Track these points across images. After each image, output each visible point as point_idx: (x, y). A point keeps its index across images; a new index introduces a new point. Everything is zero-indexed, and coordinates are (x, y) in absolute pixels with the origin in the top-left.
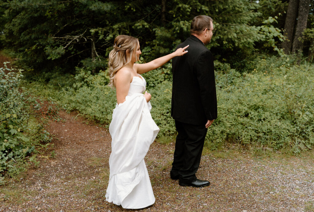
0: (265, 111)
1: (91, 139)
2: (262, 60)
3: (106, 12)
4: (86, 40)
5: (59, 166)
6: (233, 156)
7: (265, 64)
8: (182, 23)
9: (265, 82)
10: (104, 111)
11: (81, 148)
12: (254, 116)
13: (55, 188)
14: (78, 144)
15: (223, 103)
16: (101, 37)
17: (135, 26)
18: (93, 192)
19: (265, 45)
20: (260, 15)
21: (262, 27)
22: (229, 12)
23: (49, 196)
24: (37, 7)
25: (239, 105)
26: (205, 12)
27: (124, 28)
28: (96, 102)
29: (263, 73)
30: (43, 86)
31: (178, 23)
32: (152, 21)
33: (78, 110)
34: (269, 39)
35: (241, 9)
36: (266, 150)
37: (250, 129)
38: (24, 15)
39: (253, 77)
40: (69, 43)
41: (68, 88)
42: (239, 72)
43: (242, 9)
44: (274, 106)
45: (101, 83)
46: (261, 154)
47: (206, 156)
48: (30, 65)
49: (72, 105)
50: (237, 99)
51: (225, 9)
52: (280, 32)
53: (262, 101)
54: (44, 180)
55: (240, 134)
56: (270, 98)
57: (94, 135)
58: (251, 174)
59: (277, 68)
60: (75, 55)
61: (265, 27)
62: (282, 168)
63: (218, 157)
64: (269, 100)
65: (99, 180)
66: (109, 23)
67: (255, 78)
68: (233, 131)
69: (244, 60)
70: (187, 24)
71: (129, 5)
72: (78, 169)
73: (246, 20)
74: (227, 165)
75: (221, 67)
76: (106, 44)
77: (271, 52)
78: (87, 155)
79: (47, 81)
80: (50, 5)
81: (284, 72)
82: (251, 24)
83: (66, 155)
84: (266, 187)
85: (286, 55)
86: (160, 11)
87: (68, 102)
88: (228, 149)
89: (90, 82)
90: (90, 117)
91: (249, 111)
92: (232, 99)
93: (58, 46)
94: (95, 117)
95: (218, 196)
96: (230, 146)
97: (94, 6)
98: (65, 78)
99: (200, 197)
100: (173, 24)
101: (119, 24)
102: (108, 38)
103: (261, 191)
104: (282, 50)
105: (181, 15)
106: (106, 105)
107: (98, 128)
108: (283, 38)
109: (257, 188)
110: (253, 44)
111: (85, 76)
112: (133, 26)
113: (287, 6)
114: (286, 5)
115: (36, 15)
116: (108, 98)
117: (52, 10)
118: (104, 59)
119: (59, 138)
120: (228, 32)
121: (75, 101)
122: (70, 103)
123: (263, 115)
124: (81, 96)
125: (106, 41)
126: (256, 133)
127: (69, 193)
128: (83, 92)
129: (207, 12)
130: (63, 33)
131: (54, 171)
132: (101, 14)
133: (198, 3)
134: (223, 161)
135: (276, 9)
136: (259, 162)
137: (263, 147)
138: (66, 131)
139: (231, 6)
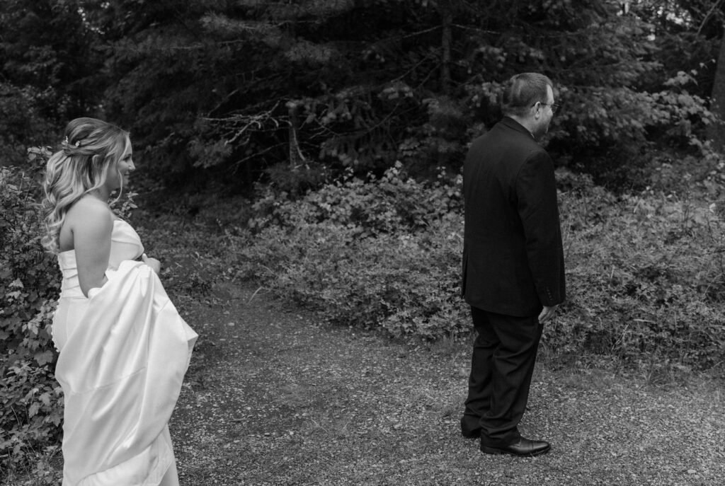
0: (673, 282)
1: (286, 343)
2: (664, 165)
3: (321, 65)
4: (277, 125)
5: (215, 405)
6: (602, 384)
7: (671, 174)
8: (487, 86)
9: (672, 216)
10: (315, 281)
11: (263, 363)
12: (648, 294)
13: (204, 457)
14: (258, 355)
15: (578, 262)
16: (310, 118)
17: (384, 94)
18: (288, 467)
19: (671, 132)
20: (658, 67)
21: (663, 93)
22: (589, 62)
23: (190, 476)
24: (173, 55)
25: (614, 267)
26: (536, 62)
27: (361, 98)
28: (298, 259)
29: (667, 195)
30: (184, 224)
31: (477, 87)
32: (421, 82)
33: (259, 278)
34: (678, 120)
35: (616, 56)
36: (676, 369)
37: (640, 322)
38: (146, 70)
39: (645, 204)
40: (241, 132)
41: (238, 230)
42: (612, 194)
43: (619, 56)
44: (692, 270)
45: (310, 219)
46: (665, 380)
47: (541, 383)
48: (158, 178)
49: (246, 268)
50: (609, 253)
51: (579, 56)
52: (704, 105)
53: (664, 258)
54: (180, 439)
55: (616, 333)
56: (683, 251)
57: (294, 335)
58: (642, 426)
59: (698, 184)
60: (253, 156)
61: (668, 94)
62: (713, 413)
63: (568, 387)
64: (682, 258)
65: (303, 438)
66: (328, 86)
67: (649, 207)
68: (601, 328)
69: (624, 167)
70: (498, 90)
71: (371, 49)
72: (256, 412)
73: (626, 79)
74: (588, 405)
75: (573, 183)
76: (320, 133)
77: (681, 147)
78: (277, 381)
79: (194, 211)
80: (201, 50)
81: (714, 192)
82: (638, 86)
83: (231, 380)
84: (678, 458)
85: (716, 155)
86: (438, 60)
87: (237, 260)
88: (591, 367)
89: (286, 216)
90: (286, 294)
91: (637, 282)
92: (598, 254)
93: (217, 138)
94: (295, 293)
95: (568, 477)
96: (594, 361)
97: (295, 53)
98: (231, 207)
99: (528, 479)
100: (466, 89)
101: (349, 89)
102: (325, 120)
103: (667, 467)
104: (708, 143)
105: (484, 70)
106: (320, 268)
107: (301, 318)
108: (709, 118)
109: (657, 460)
110: (643, 130)
111: (276, 204)
112: (379, 92)
113: (718, 47)
114: (715, 44)
115: (170, 71)
116: (325, 252)
117: (203, 60)
118: (316, 166)
119: (214, 341)
120: (587, 106)
121: (253, 258)
122: (242, 262)
123: (668, 291)
124: (264, 247)
125: (320, 126)
126: (652, 332)
127: (234, 469)
128: (271, 238)
129: (541, 61)
130: (226, 110)
131: (202, 417)
132: (311, 69)
133: (522, 44)
134: (579, 396)
135: (695, 53)
136: (660, 399)
137: (670, 362)
138: (232, 324)
139: (593, 49)
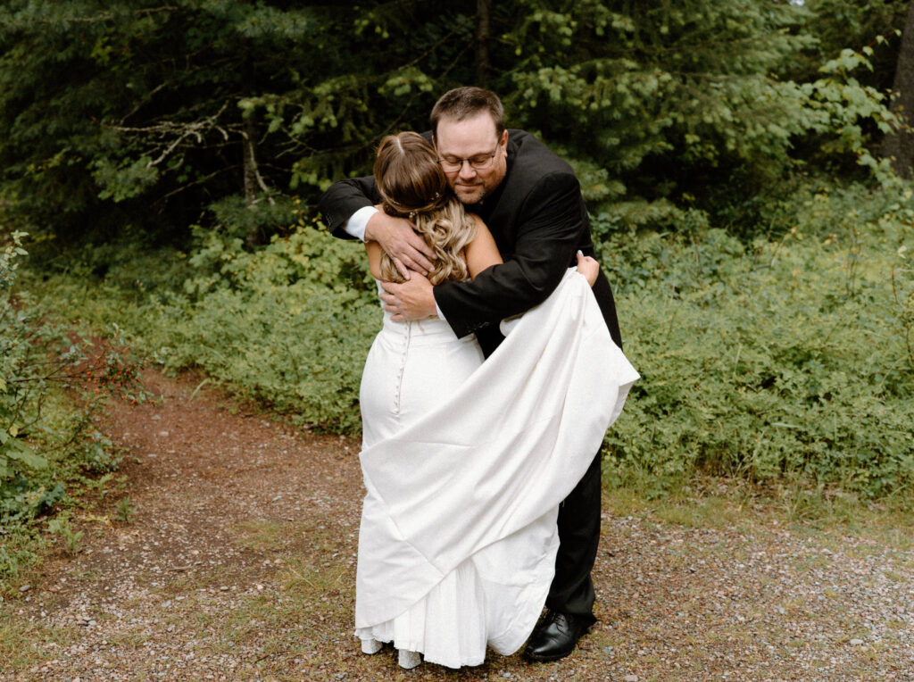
0: (832, 369)
1: (246, 460)
2: (818, 197)
3: (290, 43)
4: (226, 137)
5: (145, 548)
6: (723, 519)
7: (827, 211)
8: (546, 74)
9: (831, 271)
10: (287, 370)
11: (214, 490)
12: (795, 386)
13: (134, 620)
14: (206, 478)
15: (686, 340)
16: (274, 126)
17: (386, 88)
18: (257, 635)
19: (827, 148)
20: (812, 44)
21: (819, 84)
22: (704, 37)
23: (115, 645)
24: (66, 29)
25: (741, 346)
26: (623, 36)
27: (352, 94)
28: (261, 339)
29: (822, 241)
30: (88, 289)
31: (531, 76)
32: (444, 70)
33: (203, 367)
34: (841, 126)
35: (747, 26)
36: (833, 498)
37: (781, 429)
38: (22, 57)
39: (788, 255)
40: (171, 148)
41: (169, 297)
42: (739, 240)
43: (751, 26)
44: (861, 352)
45: (278, 279)
46: (817, 513)
47: (630, 518)
48: (44, 222)
49: (184, 352)
50: (735, 327)
51: (691, 26)
52: (883, 102)
53: (819, 334)
54: (97, 594)
55: (744, 445)
56: (848, 323)
57: (257, 448)
58: (783, 578)
59: (870, 225)
60: (190, 185)
61: (827, 85)
62: (890, 560)
63: (671, 523)
64: (846, 332)
65: (277, 593)
66: (302, 76)
67: (795, 259)
68: (721, 437)
69: (756, 199)
70: (563, 79)
71: (368, 18)
72: (206, 558)
73: (761, 63)
74: (701, 549)
75: (677, 224)
76: (291, 150)
77: (847, 170)
78: (235, 515)
79: (101, 272)
80: (109, 23)
81: (895, 237)
82: (782, 73)
83: (168, 513)
84: (837, 624)
85: (899, 181)
86: (470, 35)
87: (169, 341)
88: (706, 495)
89: (241, 276)
90: (243, 391)
91: (776, 369)
92: (717, 328)
93: (135, 156)
94: (257, 388)
95: (673, 650)
96: (710, 487)
97: (253, 24)
98: (157, 262)
99: (613, 653)
100: (514, 79)
101: (333, 81)
102: (297, 129)
103: (820, 636)
104: (886, 162)
105: (542, 49)
106: (296, 351)
107: (268, 425)
108: (890, 122)
109: (806, 626)
110: (787, 143)
111: (225, 256)
112: (381, 86)
113: (903, 15)
114: (899, 11)
115: (61, 56)
116: (301, 327)
117: (113, 39)
118: (285, 200)
119: (141, 457)
120: (701, 104)
121: (194, 337)
122: (176, 344)
123: (824, 382)
124: (211, 321)
125: (290, 139)
126: (800, 443)
127: (178, 637)
128: (219, 307)
129: (630, 35)
130: (150, 114)
131: (127, 565)
132: (275, 50)
133: (601, 8)
134: (687, 536)
135: (866, 26)
136: (810, 540)
137: (826, 488)
138: (165, 433)
139: (713, 16)
